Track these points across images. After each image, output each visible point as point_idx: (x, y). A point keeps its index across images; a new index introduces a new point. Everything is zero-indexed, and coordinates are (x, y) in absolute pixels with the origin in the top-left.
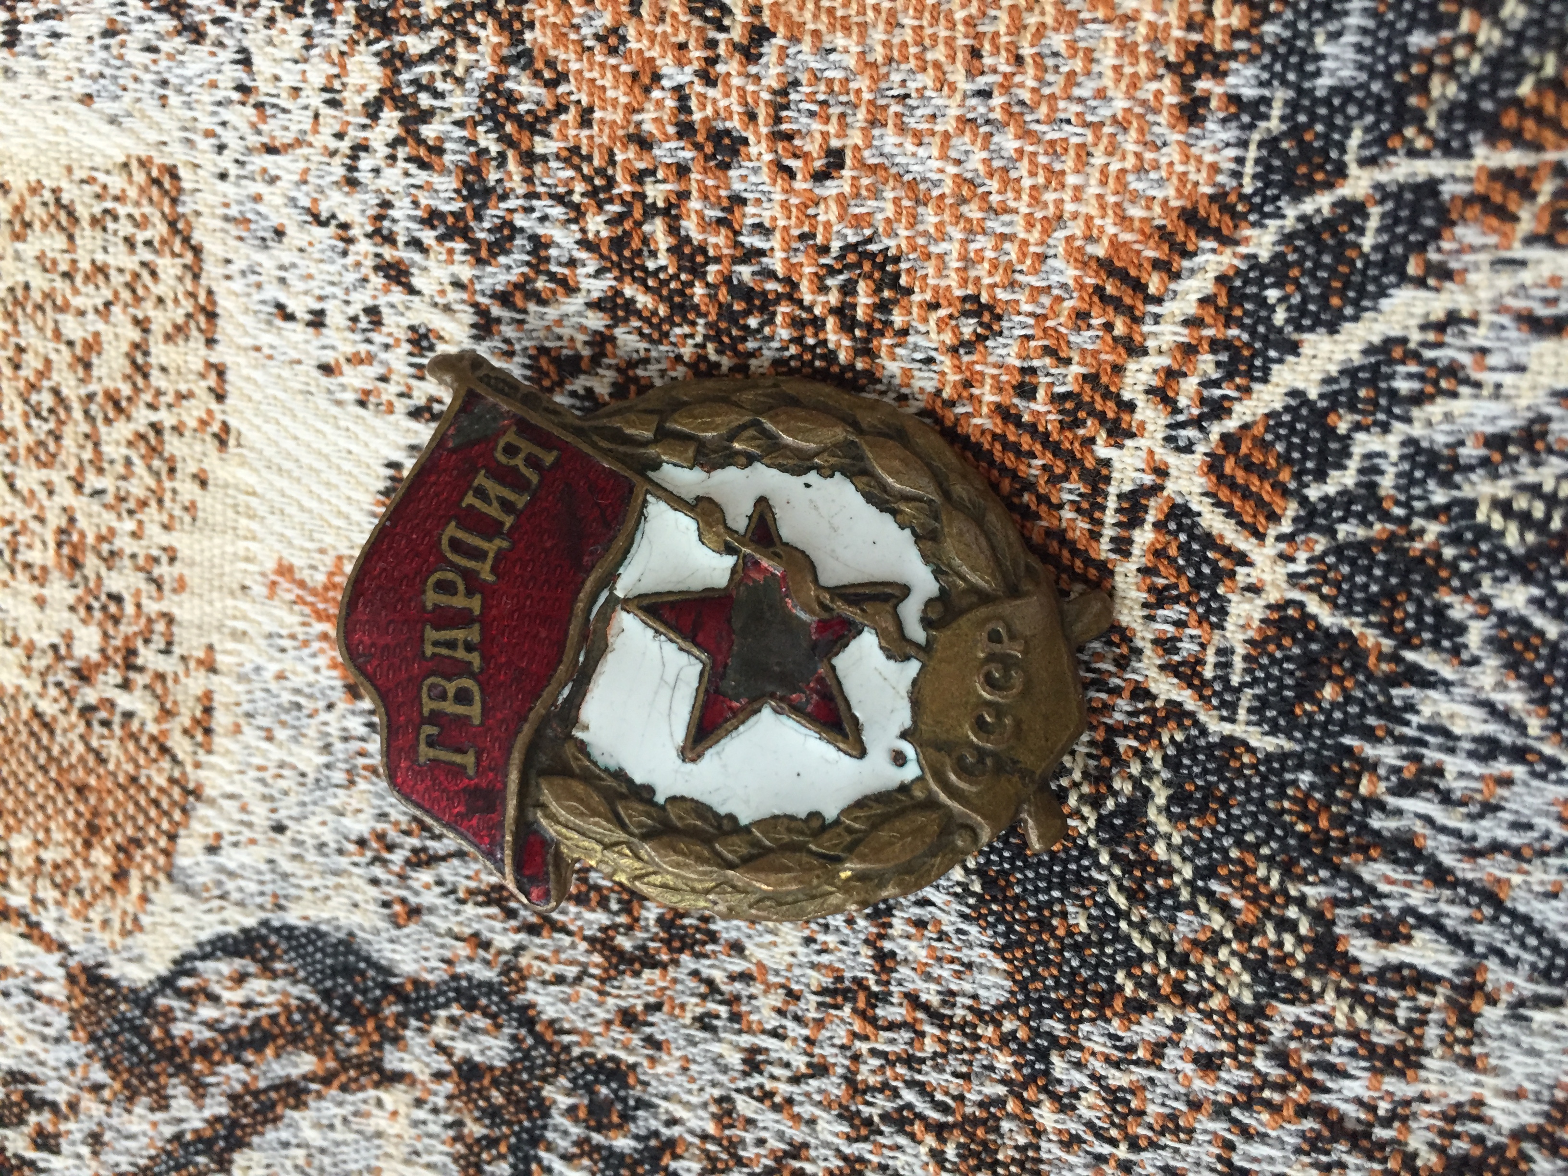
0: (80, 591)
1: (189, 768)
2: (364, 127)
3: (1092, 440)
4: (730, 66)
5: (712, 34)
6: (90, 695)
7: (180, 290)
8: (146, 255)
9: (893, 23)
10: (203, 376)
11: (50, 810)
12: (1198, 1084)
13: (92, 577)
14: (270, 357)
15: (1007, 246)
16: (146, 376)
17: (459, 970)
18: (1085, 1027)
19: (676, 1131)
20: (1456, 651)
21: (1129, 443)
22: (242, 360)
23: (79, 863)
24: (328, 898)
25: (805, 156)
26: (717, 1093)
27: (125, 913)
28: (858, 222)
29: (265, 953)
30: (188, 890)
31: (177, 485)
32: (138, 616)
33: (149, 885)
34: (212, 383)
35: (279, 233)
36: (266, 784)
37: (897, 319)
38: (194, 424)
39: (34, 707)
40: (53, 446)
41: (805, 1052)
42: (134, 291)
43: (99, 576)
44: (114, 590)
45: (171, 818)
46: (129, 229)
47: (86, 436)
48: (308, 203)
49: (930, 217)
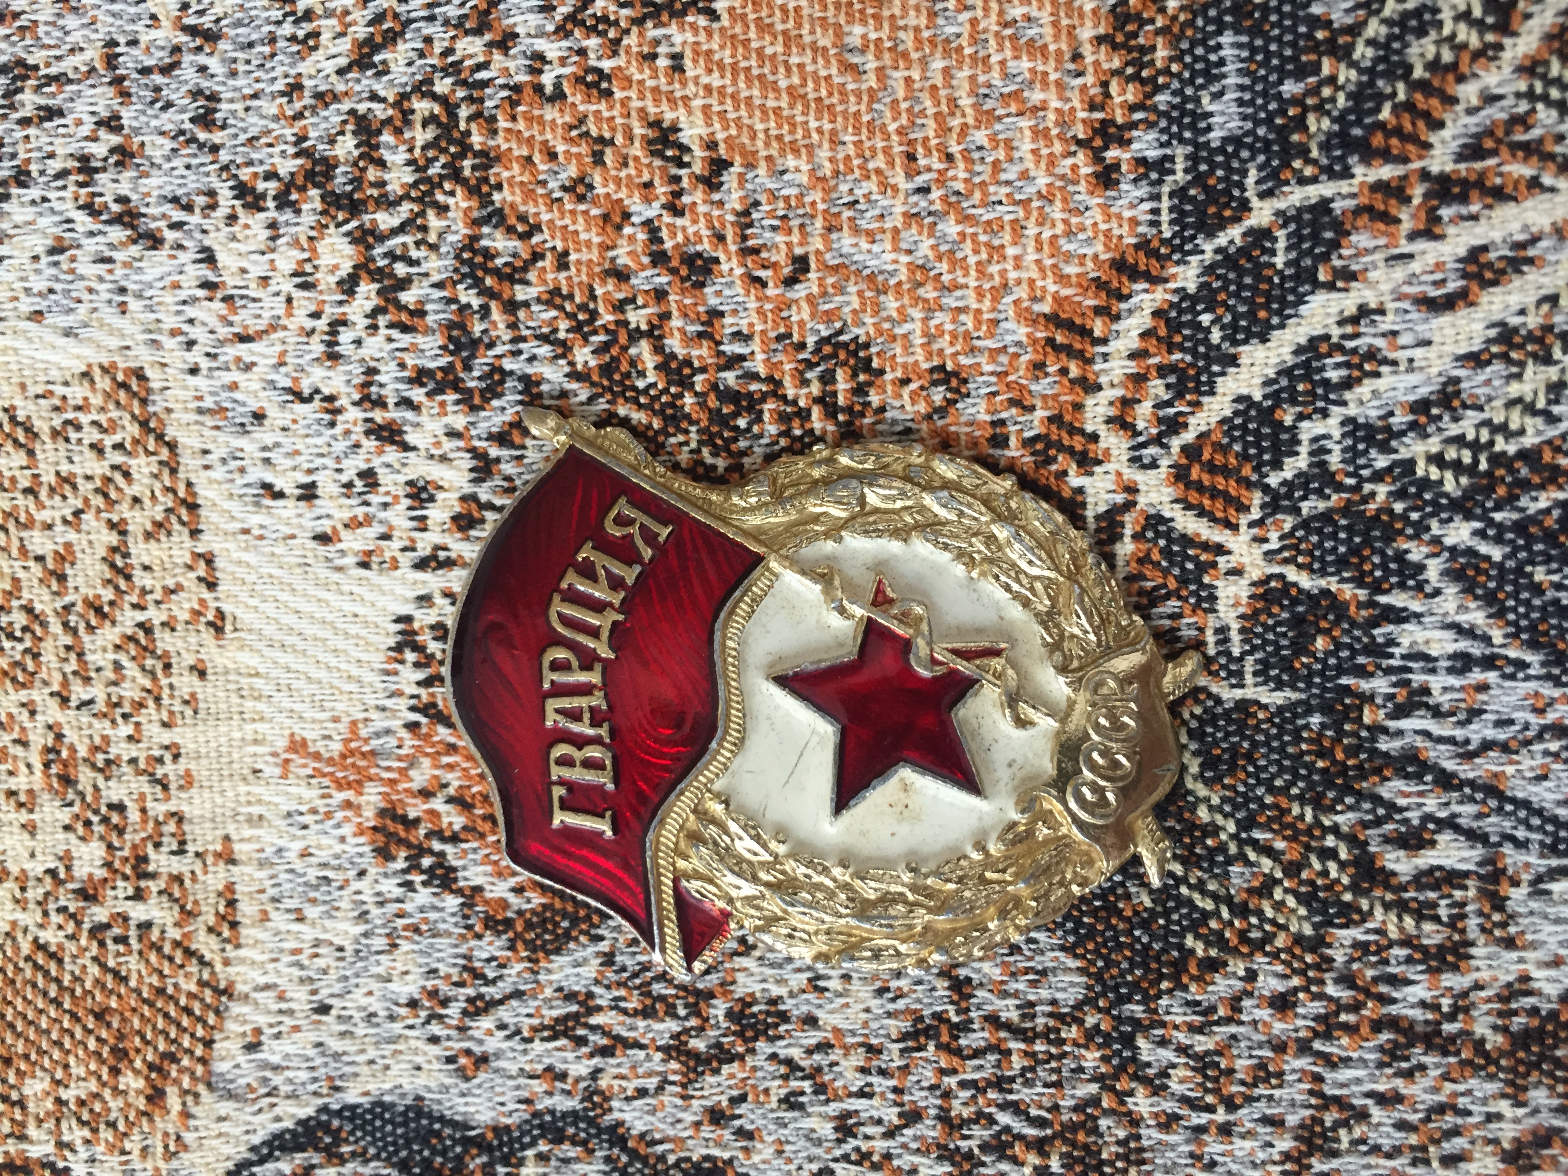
0: (76, 809)
1: (218, 967)
2: (341, 303)
3: (1065, 473)
4: (695, 197)
5: (674, 171)
6: (100, 914)
7: (157, 487)
8: (118, 458)
9: (835, 142)
10: (190, 568)
11: (67, 1044)
12: (1278, 1027)
13: (89, 791)
14: (261, 538)
15: (963, 317)
16: (128, 578)
17: (539, 1107)
18: (1164, 1002)
20: (1420, 587)
21: (1097, 469)
22: (231, 546)
23: (107, 1094)
24: (387, 1067)
25: (775, 266)
27: (166, 1135)
28: (829, 317)
29: (328, 1140)
30: (231, 1096)
31: (174, 680)
32: (145, 821)
33: (189, 1099)
34: (202, 573)
35: (259, 417)
36: (302, 967)
37: (875, 399)
38: (186, 616)
39: (36, 940)
40: (30, 666)
41: (896, 1104)
42: (106, 495)
43: (96, 789)
44: (115, 799)
45: (205, 1023)
46: (95, 436)
47: (68, 648)
48: (288, 383)
49: (891, 304)
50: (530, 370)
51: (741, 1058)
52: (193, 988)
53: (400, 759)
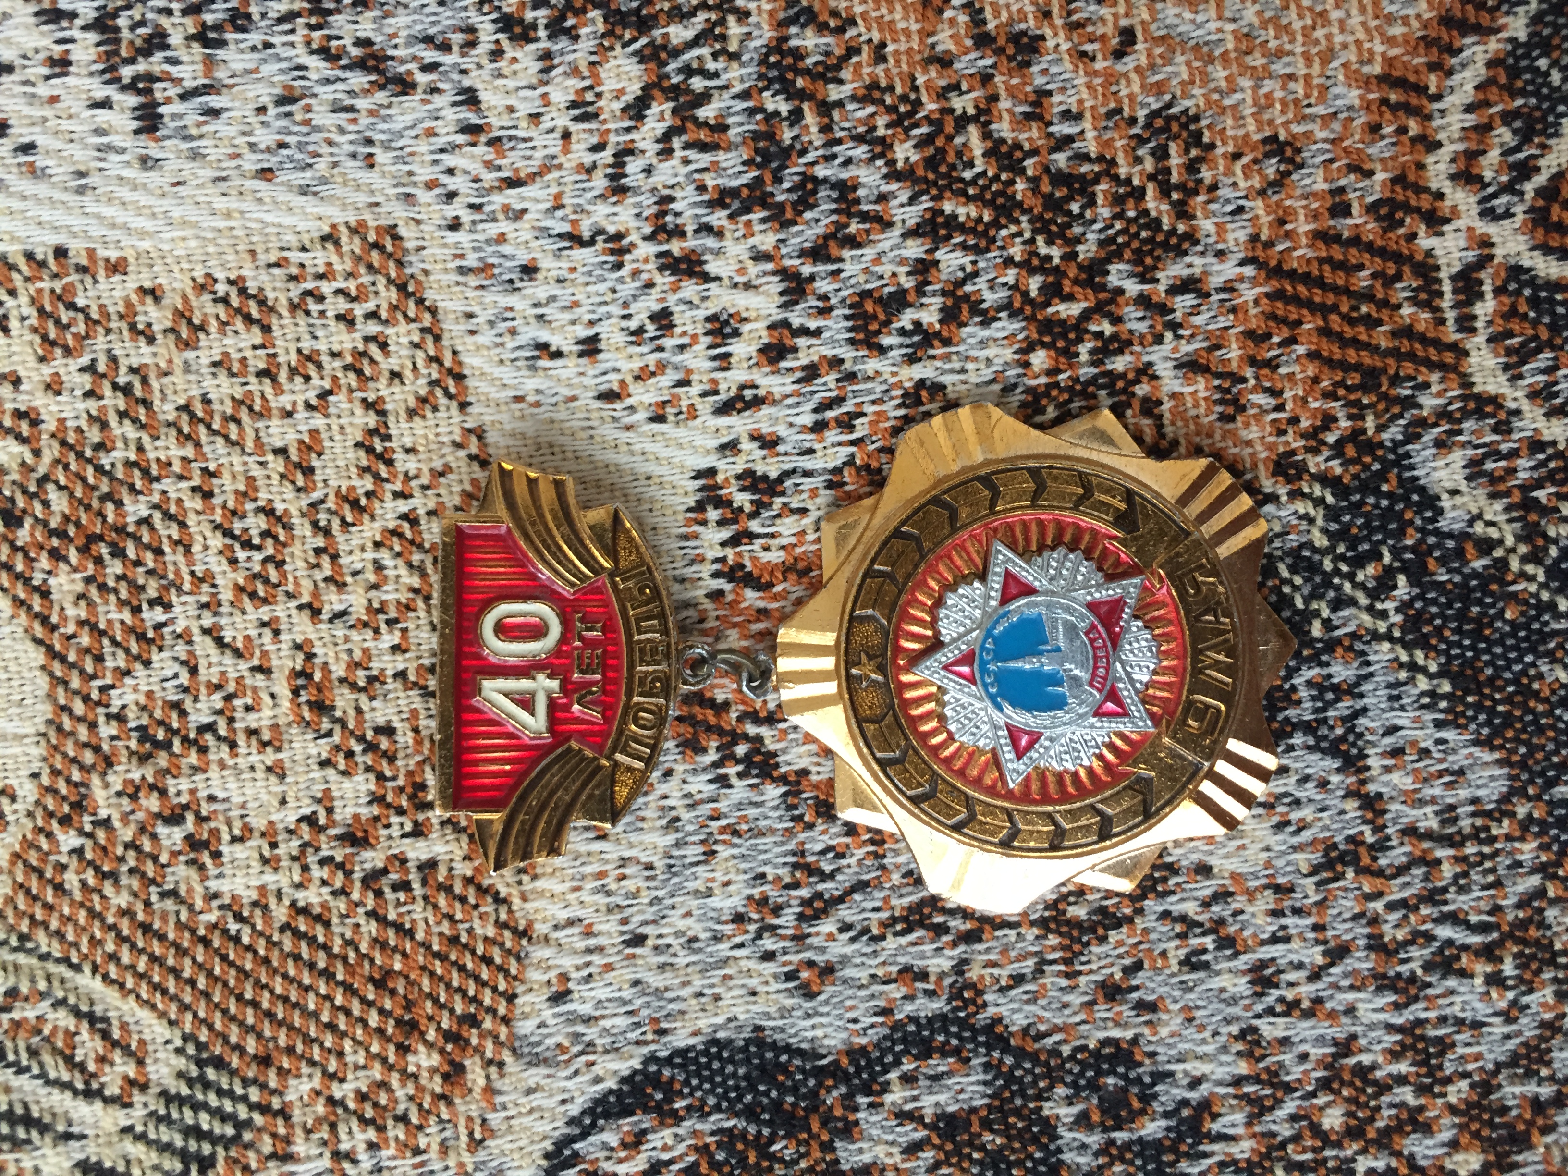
0: (335, 739)
1: (517, 903)
2: (628, 130)
3: (1413, 236)
6: (373, 859)
7: (420, 356)
8: (373, 328)
10: (458, 446)
11: (342, 1023)
13: (352, 713)
14: (537, 404)
15: (1292, 85)
16: (390, 463)
17: (899, 1016)
19: (1204, 1089)
21: (1446, 228)
22: (503, 416)
23: (394, 1080)
24: (717, 998)
25: (1101, 39)
26: (1235, 1029)
27: (470, 1119)
28: (1158, 89)
29: (659, 1096)
30: (537, 1061)
32: (419, 742)
33: (493, 1070)
34: (474, 449)
35: (529, 270)
36: (608, 894)
38: (457, 500)
39: (293, 904)
40: (273, 575)
41: (1318, 942)
42: (359, 372)
43: (359, 711)
44: (381, 721)
45: (507, 973)
46: (343, 305)
47: (318, 551)
48: (566, 228)
51: (1130, 920)
52: (491, 932)
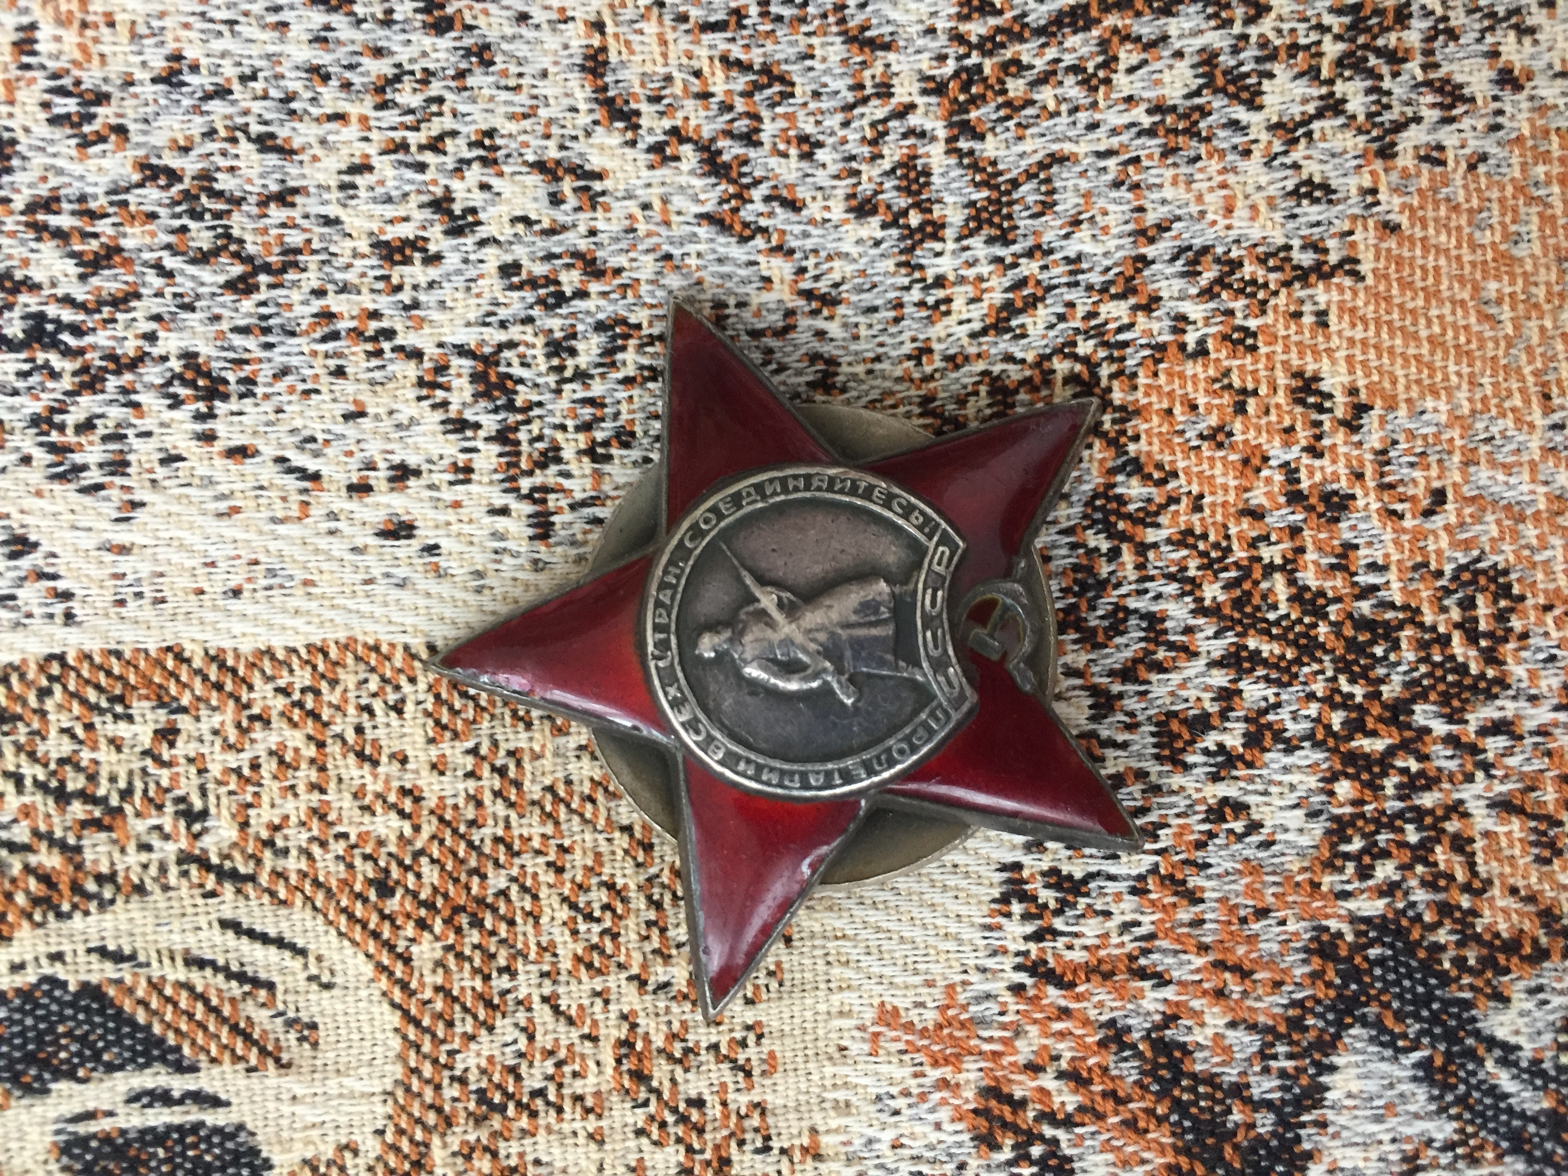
4: (1336, 439)
9: (1473, 383)
37: (1516, 624)
49: (1530, 532)
50: (1155, 608)
53: (1004, 1027)
